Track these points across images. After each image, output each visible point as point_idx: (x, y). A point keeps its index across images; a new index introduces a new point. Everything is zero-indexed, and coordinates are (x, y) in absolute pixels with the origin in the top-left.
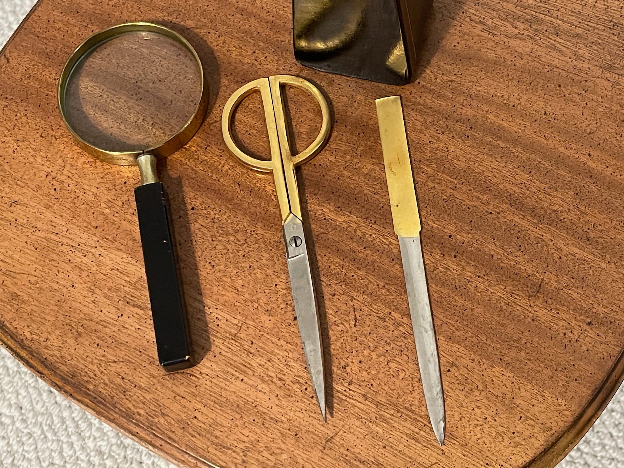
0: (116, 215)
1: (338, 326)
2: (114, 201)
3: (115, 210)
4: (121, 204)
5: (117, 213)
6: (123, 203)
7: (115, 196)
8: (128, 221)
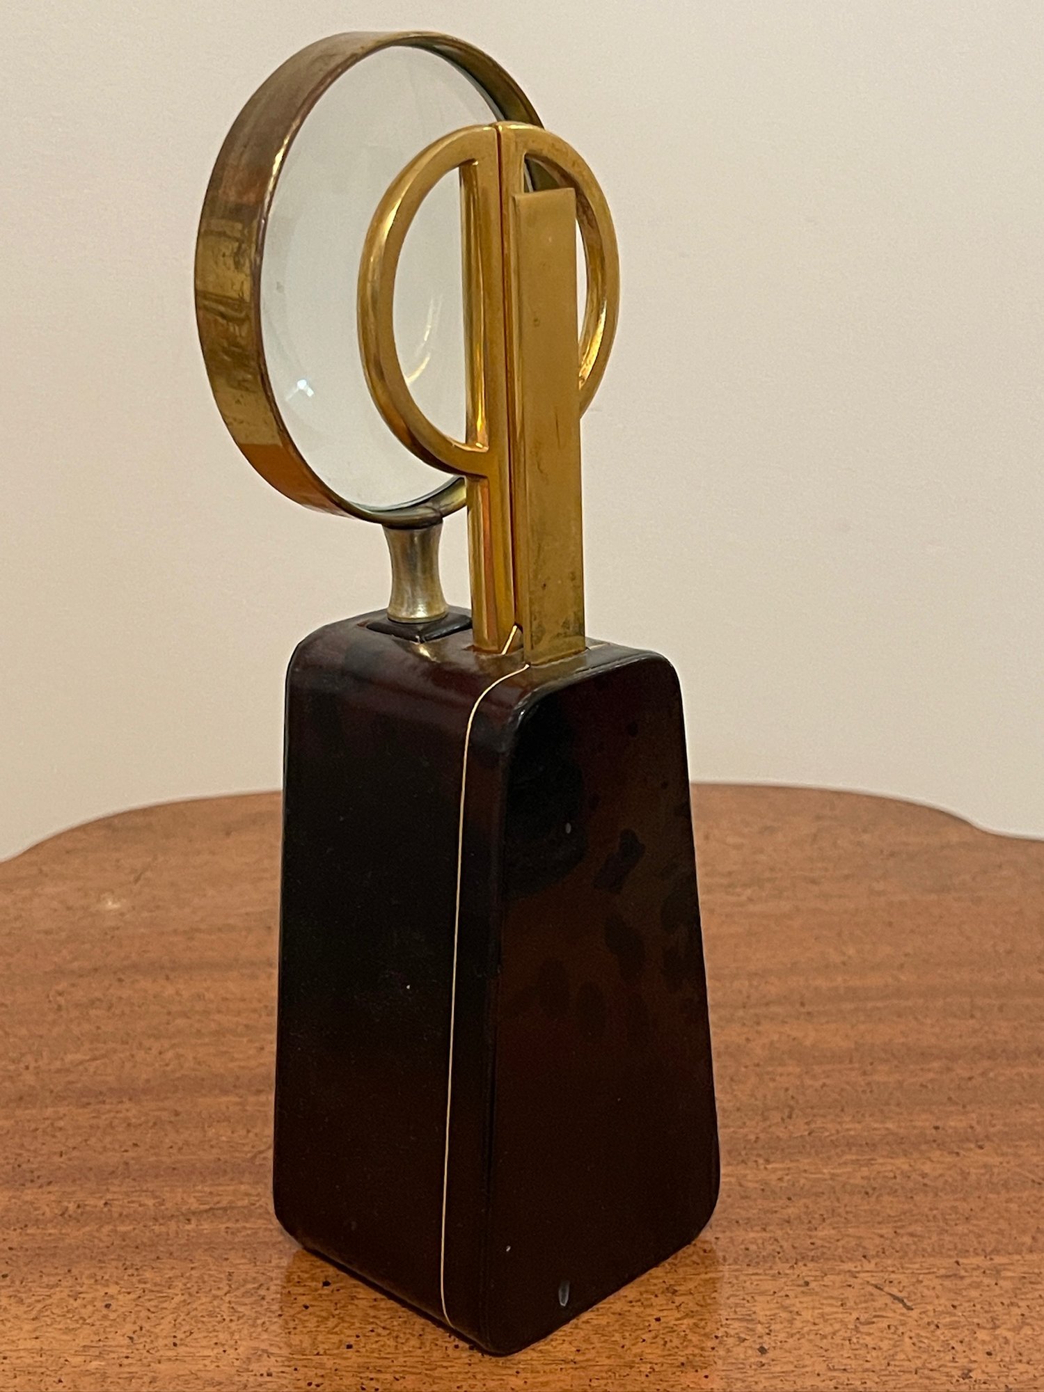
0: (126, 1362)
1: (873, 1323)
2: (101, 1344)
3: (115, 1355)
4: (127, 1341)
5: (127, 1357)
6: (131, 1338)
7: (98, 1334)
8: (170, 1360)
